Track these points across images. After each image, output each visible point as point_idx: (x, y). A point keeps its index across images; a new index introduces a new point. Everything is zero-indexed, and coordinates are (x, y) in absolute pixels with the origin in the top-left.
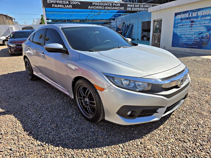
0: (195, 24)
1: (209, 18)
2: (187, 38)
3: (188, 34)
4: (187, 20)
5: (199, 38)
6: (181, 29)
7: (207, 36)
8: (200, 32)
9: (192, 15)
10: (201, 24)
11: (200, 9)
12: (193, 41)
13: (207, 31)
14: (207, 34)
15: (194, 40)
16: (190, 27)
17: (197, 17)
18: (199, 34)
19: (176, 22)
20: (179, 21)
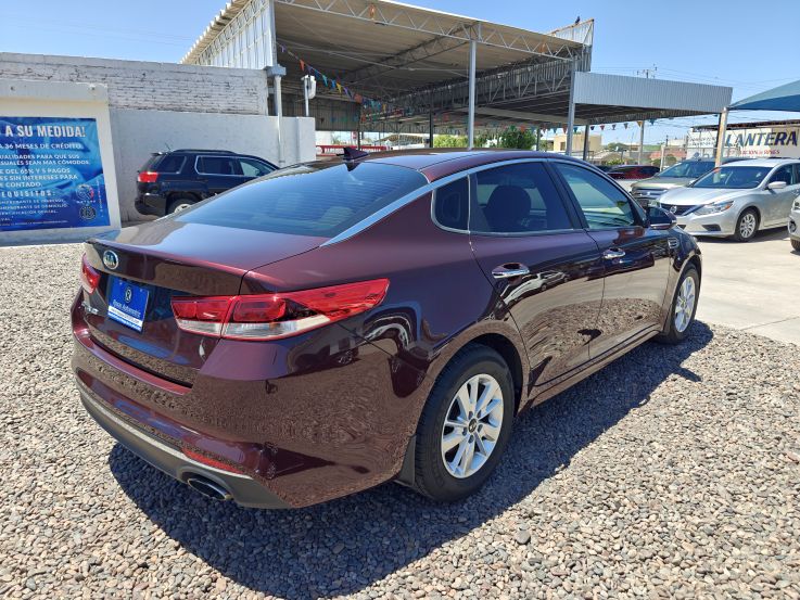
0: (36, 160)
1: (79, 146)
2: (18, 199)
3: (19, 189)
5: (66, 198)
7: (88, 193)
8: (59, 181)
9: (14, 131)
10: (57, 160)
11: (39, 118)
12: (43, 206)
13: (82, 179)
14: (87, 186)
15: (49, 203)
16: (20, 166)
17: (38, 140)
18: (62, 187)
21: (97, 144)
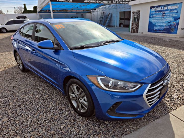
0: (166, 15)
1: (176, 11)
2: (160, 25)
3: (160, 23)
4: (160, 12)
5: (169, 26)
6: (155, 19)
7: (174, 24)
8: (168, 21)
9: (163, 8)
10: (170, 16)
11: (169, 4)
13: (174, 21)
14: (175, 22)
15: (165, 27)
16: (162, 17)
17: (167, 10)
18: (169, 23)
19: (152, 13)
20: (154, 13)
21: (181, 10)
